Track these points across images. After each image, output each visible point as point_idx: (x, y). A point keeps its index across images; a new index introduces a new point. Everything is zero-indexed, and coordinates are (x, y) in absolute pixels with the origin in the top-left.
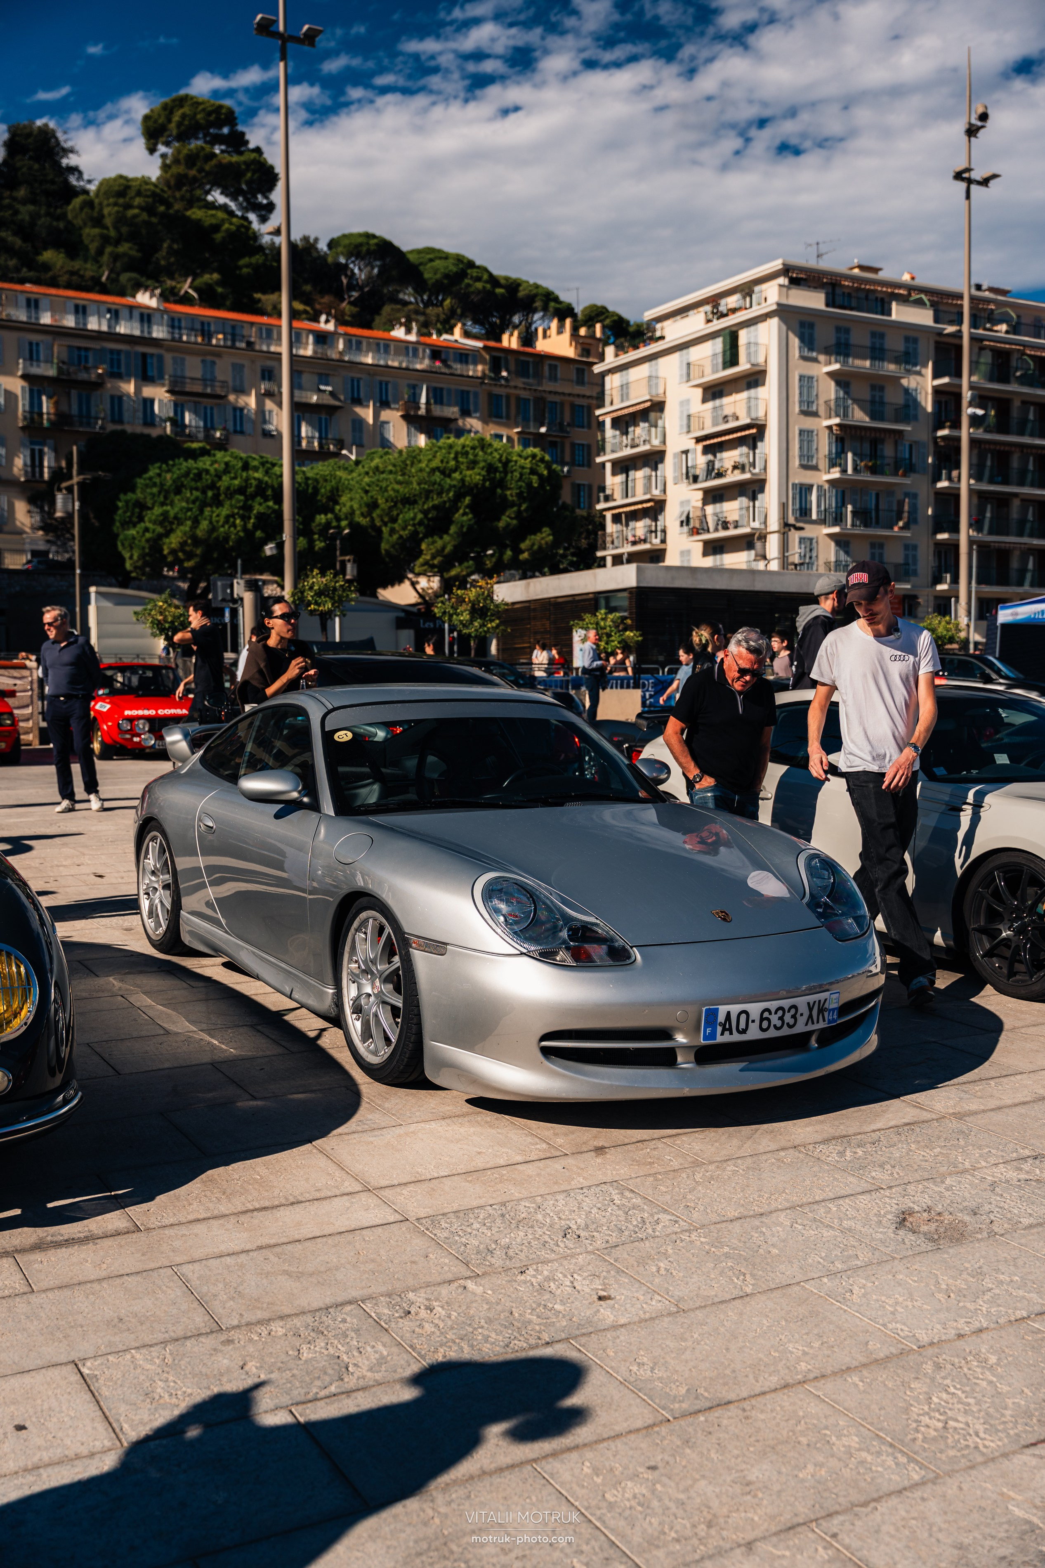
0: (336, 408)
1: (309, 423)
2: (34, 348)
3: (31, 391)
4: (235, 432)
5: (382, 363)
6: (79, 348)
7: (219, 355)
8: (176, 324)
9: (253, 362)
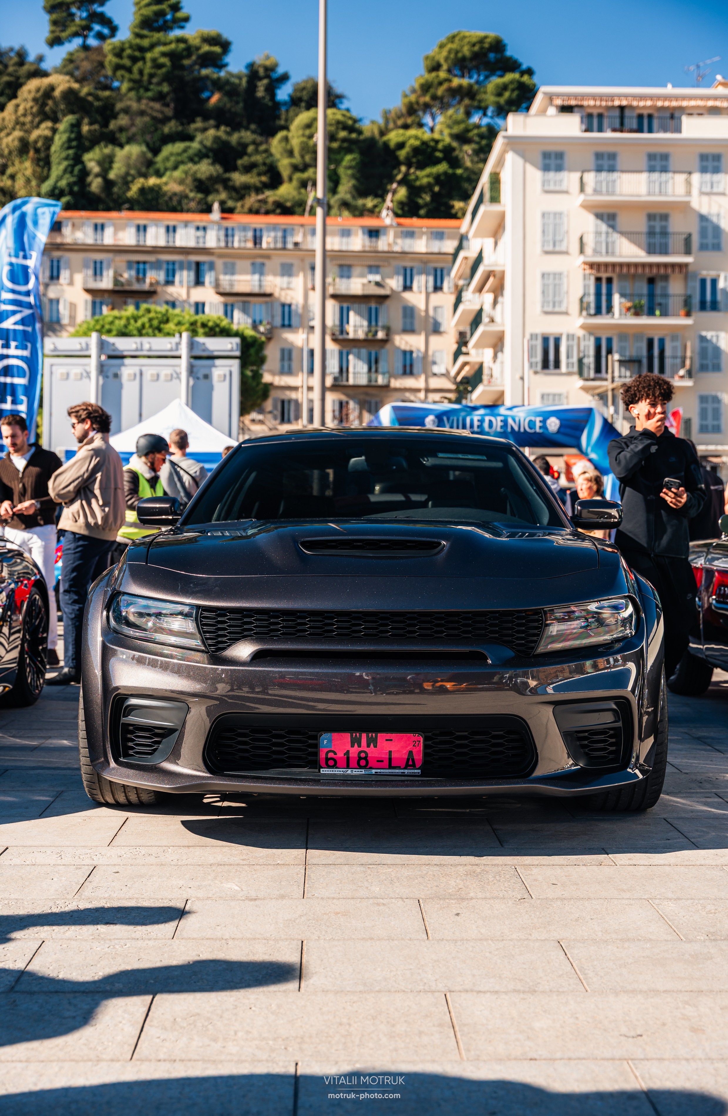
0: (385, 297)
1: (359, 313)
2: (98, 265)
3: (94, 303)
4: (283, 326)
5: (436, 250)
6: (138, 263)
7: (268, 257)
8: (230, 232)
9: (302, 260)
